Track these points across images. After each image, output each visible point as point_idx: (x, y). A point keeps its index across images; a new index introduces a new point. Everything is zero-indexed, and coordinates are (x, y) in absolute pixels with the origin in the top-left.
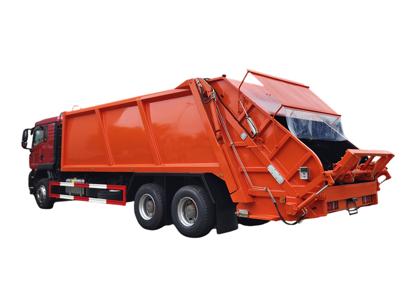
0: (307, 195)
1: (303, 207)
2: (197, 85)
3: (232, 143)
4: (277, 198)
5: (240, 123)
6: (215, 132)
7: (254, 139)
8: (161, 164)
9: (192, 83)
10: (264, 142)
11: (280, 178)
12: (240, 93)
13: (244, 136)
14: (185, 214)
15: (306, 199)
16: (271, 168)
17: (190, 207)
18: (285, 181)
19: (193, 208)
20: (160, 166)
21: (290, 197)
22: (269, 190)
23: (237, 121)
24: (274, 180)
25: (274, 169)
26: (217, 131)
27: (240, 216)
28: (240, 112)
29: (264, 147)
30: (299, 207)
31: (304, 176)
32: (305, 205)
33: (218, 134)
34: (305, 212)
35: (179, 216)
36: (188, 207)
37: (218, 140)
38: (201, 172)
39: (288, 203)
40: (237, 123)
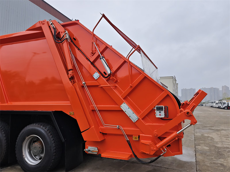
0: (168, 134)
1: (162, 147)
2: (49, 27)
3: (84, 83)
4: (130, 136)
5: (93, 63)
6: (67, 71)
7: (107, 79)
8: (7, 102)
9: (44, 24)
10: (116, 82)
11: (134, 117)
12: (94, 35)
13: (96, 75)
14: (30, 151)
15: (165, 138)
16: (125, 107)
17: (37, 145)
18: (139, 119)
19: (39, 146)
20: (6, 104)
21: (144, 135)
22: (121, 128)
23: (90, 61)
24: (128, 118)
25: (127, 107)
26: (70, 70)
27: (89, 152)
28: (93, 54)
29: (116, 87)
30: (158, 146)
31: (160, 115)
32: (164, 145)
33: (70, 72)
34: (164, 151)
35: (24, 154)
36: (34, 145)
37: (70, 79)
38: (50, 110)
39: (142, 141)
40: (90, 63)
